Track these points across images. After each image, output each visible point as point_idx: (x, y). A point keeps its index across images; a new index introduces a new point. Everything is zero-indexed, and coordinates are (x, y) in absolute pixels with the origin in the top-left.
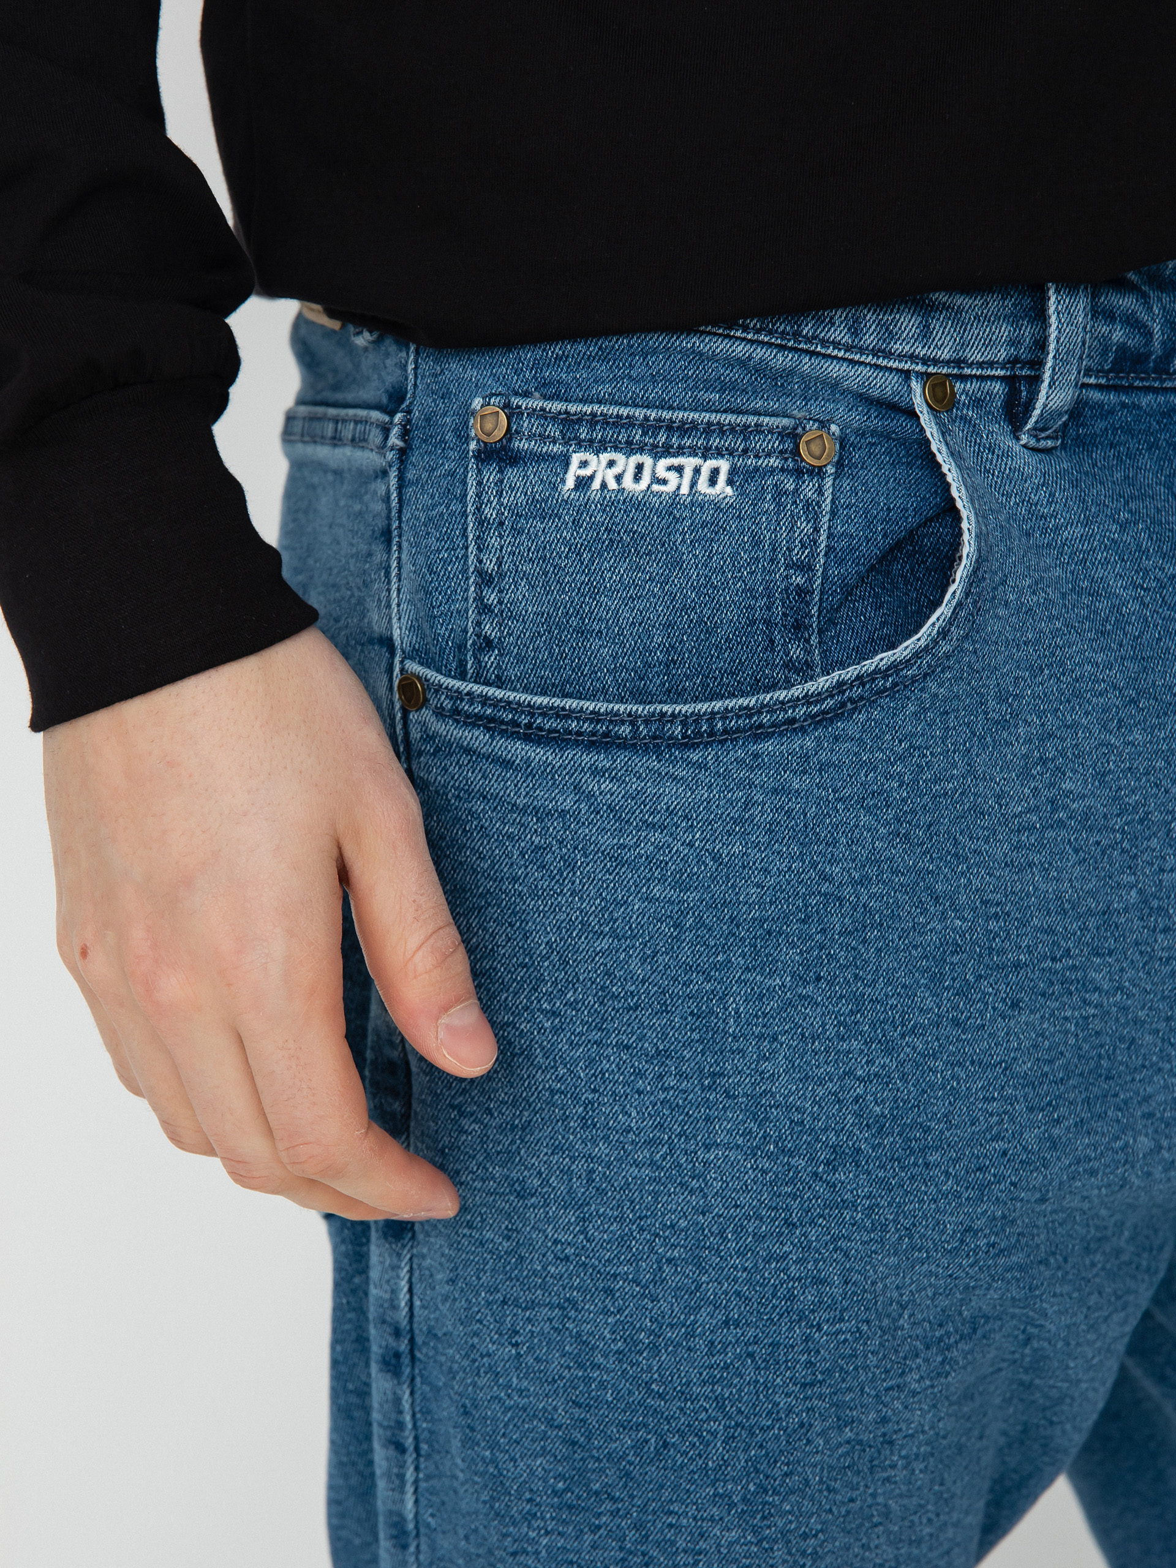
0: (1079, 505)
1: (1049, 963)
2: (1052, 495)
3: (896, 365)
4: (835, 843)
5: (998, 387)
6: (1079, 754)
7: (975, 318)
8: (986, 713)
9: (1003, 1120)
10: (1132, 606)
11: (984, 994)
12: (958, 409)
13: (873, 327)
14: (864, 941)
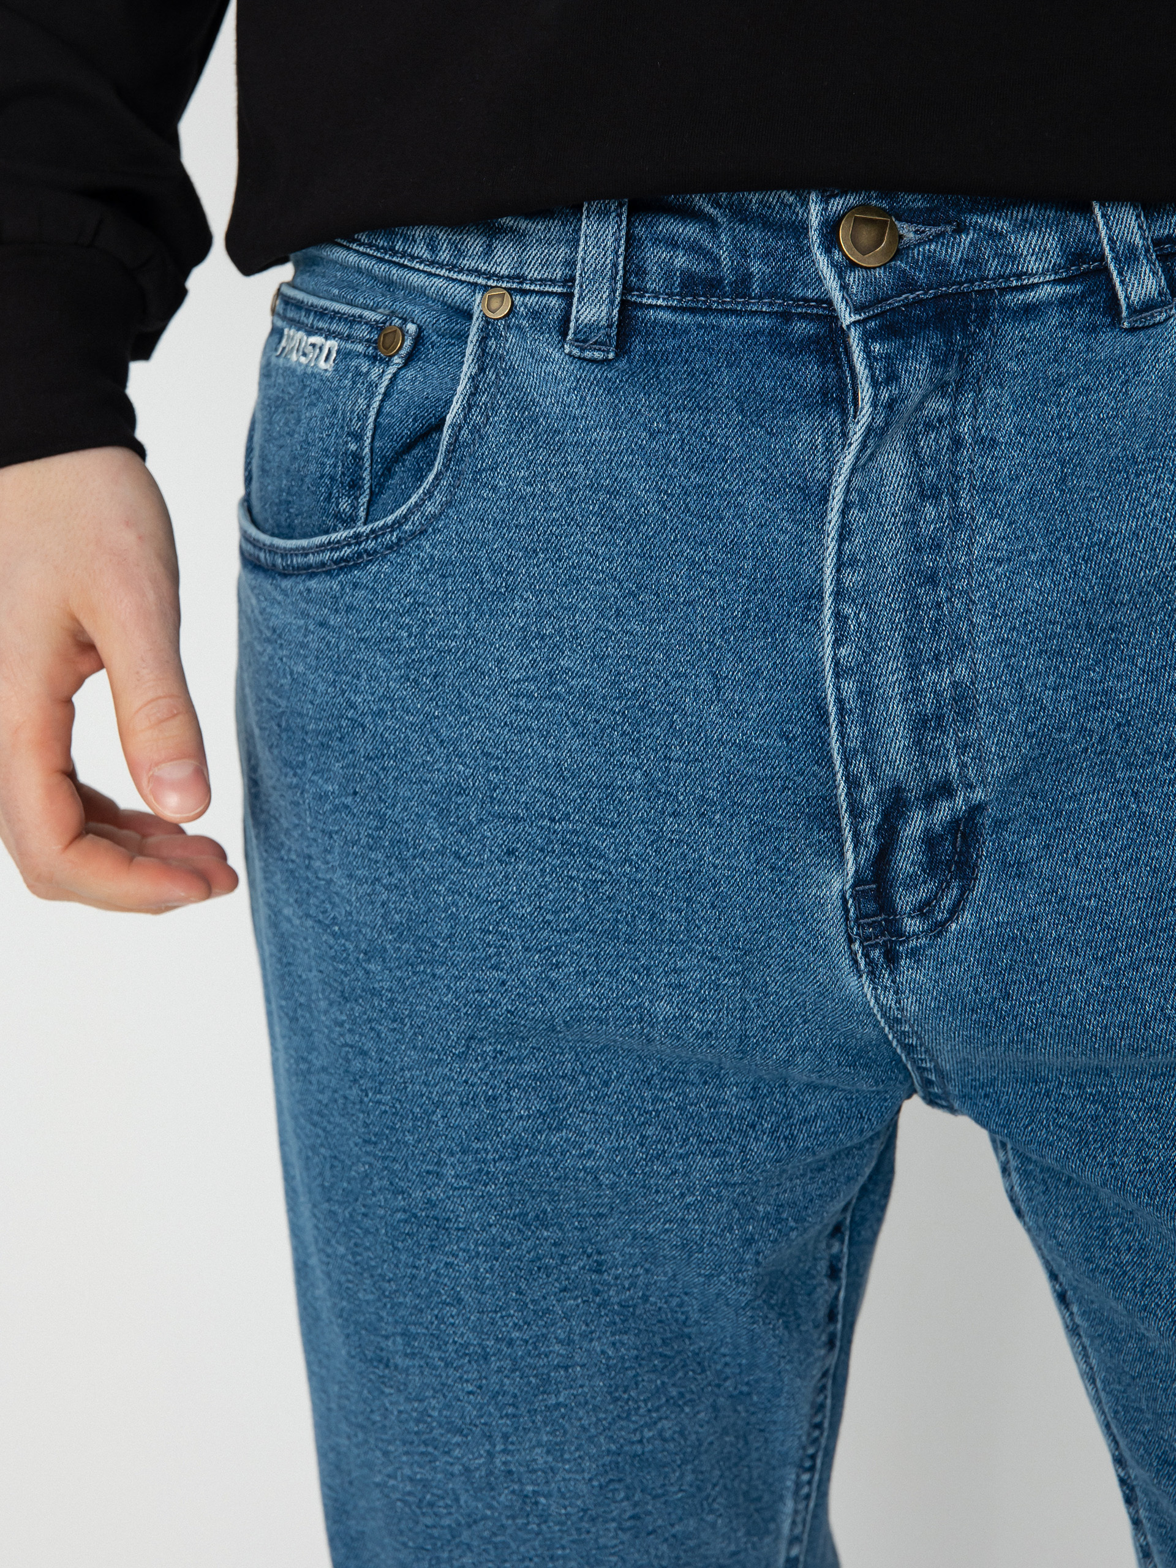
0: (609, 410)
1: (546, 822)
2: (583, 398)
3: (464, 278)
4: (358, 676)
5: (554, 302)
6: (576, 635)
7: (537, 241)
8: (482, 583)
9: (500, 953)
10: (651, 508)
11: (483, 836)
12: (516, 318)
13: (445, 245)
14: (383, 768)
